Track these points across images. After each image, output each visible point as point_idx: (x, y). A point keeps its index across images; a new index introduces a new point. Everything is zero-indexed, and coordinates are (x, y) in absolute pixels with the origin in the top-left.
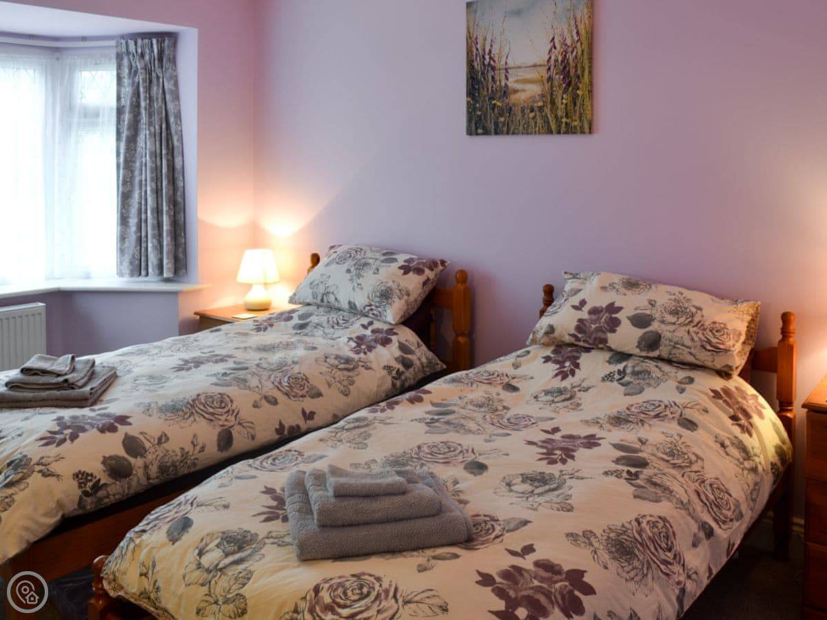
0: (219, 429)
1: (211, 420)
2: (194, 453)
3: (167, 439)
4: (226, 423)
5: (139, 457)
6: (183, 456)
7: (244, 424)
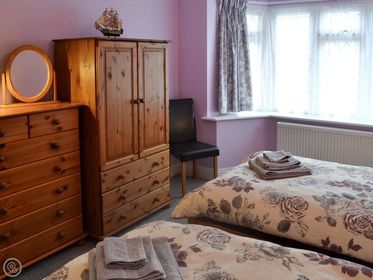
0: (283, 219)
1: (283, 212)
2: (262, 222)
3: (254, 208)
4: (290, 218)
5: (235, 208)
6: (256, 220)
7: (302, 225)
